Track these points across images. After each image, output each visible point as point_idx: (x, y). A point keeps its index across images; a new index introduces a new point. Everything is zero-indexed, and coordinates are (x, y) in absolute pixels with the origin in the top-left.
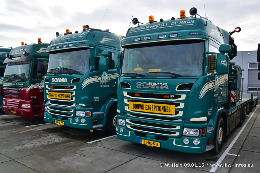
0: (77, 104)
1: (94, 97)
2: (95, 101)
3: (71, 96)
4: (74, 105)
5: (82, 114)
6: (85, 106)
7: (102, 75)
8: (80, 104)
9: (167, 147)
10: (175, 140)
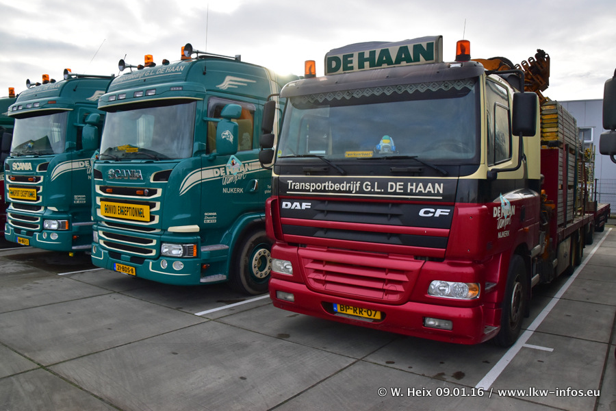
0: (46, 208)
1: (75, 196)
2: (78, 202)
3: (37, 194)
4: (42, 210)
5: (54, 225)
6: (57, 210)
7: (90, 157)
8: (48, 208)
9: (142, 275)
10: (151, 263)
